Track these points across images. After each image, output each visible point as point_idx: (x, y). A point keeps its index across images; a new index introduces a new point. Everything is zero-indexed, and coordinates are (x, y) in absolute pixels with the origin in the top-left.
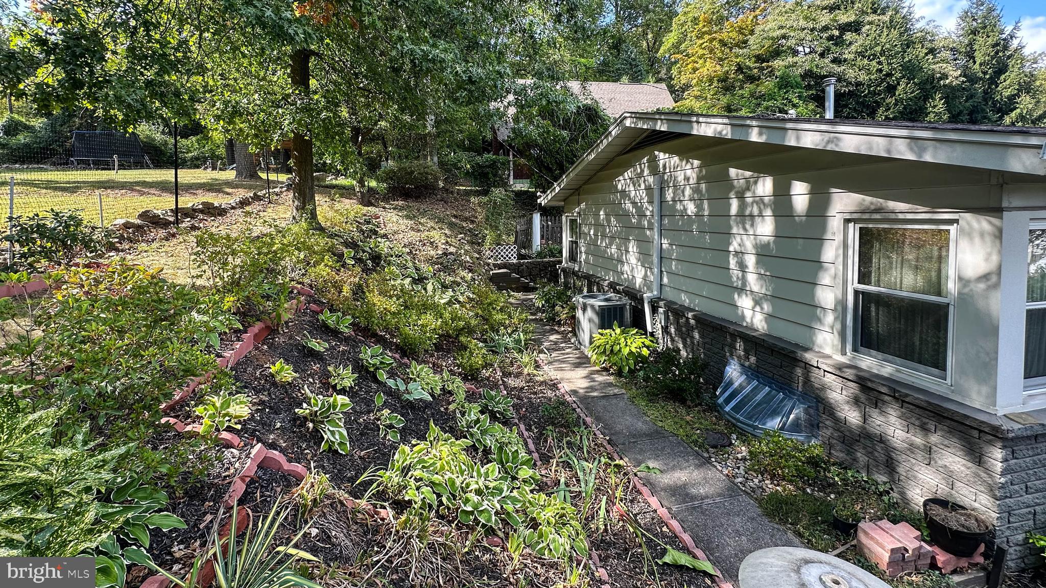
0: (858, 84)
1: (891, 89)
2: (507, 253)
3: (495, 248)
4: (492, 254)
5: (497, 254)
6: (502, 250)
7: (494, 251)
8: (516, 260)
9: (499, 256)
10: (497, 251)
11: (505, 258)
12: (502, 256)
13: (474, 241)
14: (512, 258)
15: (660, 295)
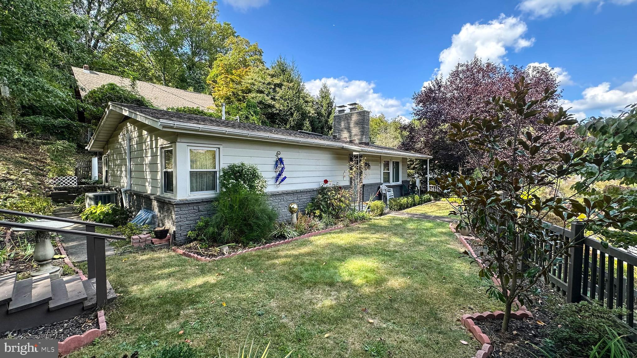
0: (280, 110)
1: (292, 114)
2: (68, 181)
3: (57, 178)
4: (54, 182)
5: (59, 181)
6: (64, 180)
7: (57, 180)
8: (76, 186)
9: (61, 183)
10: (59, 180)
11: (67, 184)
12: (64, 183)
13: (40, 174)
14: (73, 184)
15: (130, 189)
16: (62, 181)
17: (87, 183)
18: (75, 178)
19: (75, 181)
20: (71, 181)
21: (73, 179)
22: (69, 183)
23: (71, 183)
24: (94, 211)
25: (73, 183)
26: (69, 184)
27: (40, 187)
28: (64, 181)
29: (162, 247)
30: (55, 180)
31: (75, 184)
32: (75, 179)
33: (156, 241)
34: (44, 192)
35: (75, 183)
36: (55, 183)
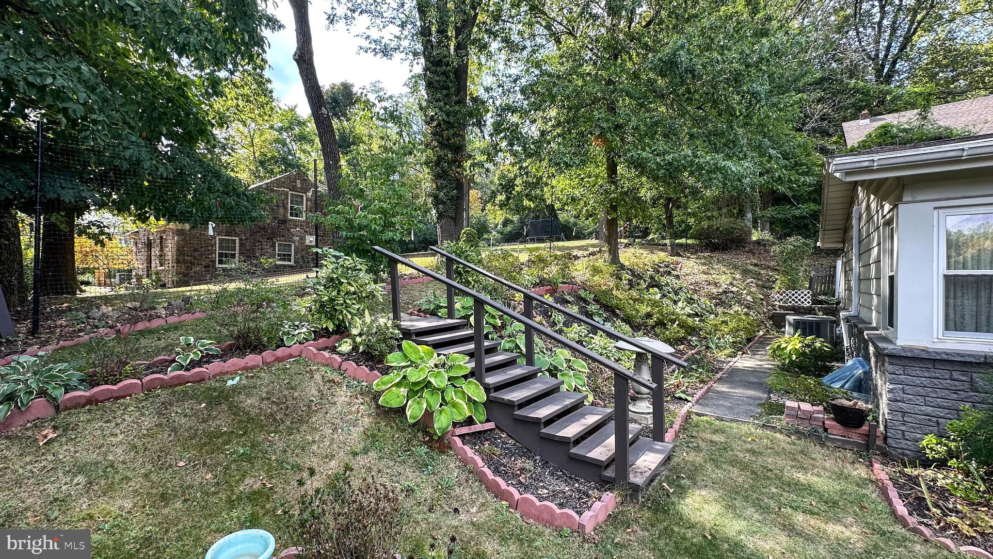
2: (799, 297)
3: (784, 292)
4: (781, 297)
5: (787, 297)
6: (793, 295)
7: (784, 295)
8: (808, 305)
9: (790, 300)
10: (787, 295)
11: (797, 302)
12: (793, 300)
13: (766, 286)
14: (806, 302)
15: (856, 314)
16: (790, 297)
17: (826, 302)
18: (809, 293)
19: (809, 297)
20: (802, 297)
21: (805, 295)
22: (800, 300)
23: (802, 300)
24: (783, 346)
25: (806, 300)
26: (799, 302)
27: (762, 304)
28: (793, 297)
29: (847, 446)
30: (781, 295)
31: (809, 303)
32: (808, 295)
33: (834, 427)
34: (765, 310)
35: (808, 300)
36: (781, 300)
